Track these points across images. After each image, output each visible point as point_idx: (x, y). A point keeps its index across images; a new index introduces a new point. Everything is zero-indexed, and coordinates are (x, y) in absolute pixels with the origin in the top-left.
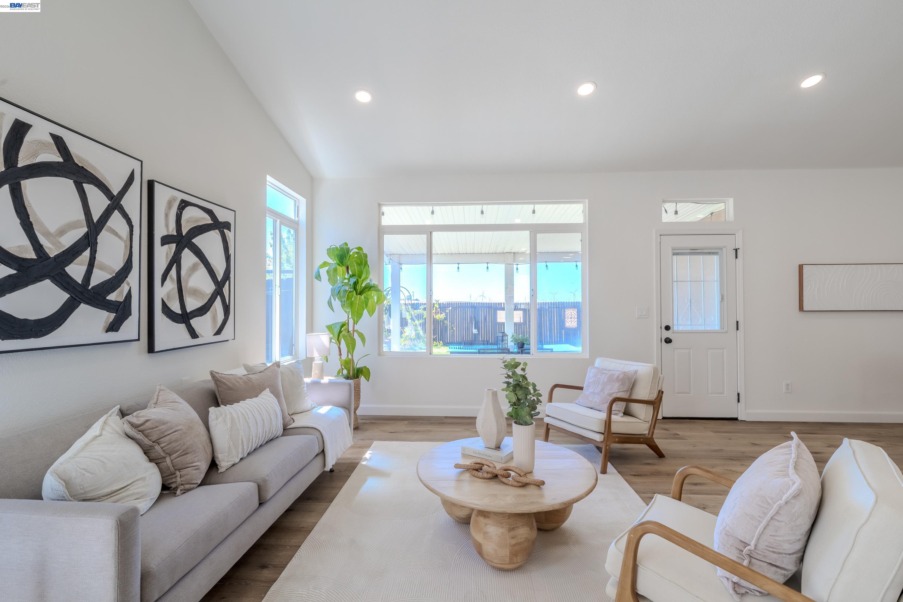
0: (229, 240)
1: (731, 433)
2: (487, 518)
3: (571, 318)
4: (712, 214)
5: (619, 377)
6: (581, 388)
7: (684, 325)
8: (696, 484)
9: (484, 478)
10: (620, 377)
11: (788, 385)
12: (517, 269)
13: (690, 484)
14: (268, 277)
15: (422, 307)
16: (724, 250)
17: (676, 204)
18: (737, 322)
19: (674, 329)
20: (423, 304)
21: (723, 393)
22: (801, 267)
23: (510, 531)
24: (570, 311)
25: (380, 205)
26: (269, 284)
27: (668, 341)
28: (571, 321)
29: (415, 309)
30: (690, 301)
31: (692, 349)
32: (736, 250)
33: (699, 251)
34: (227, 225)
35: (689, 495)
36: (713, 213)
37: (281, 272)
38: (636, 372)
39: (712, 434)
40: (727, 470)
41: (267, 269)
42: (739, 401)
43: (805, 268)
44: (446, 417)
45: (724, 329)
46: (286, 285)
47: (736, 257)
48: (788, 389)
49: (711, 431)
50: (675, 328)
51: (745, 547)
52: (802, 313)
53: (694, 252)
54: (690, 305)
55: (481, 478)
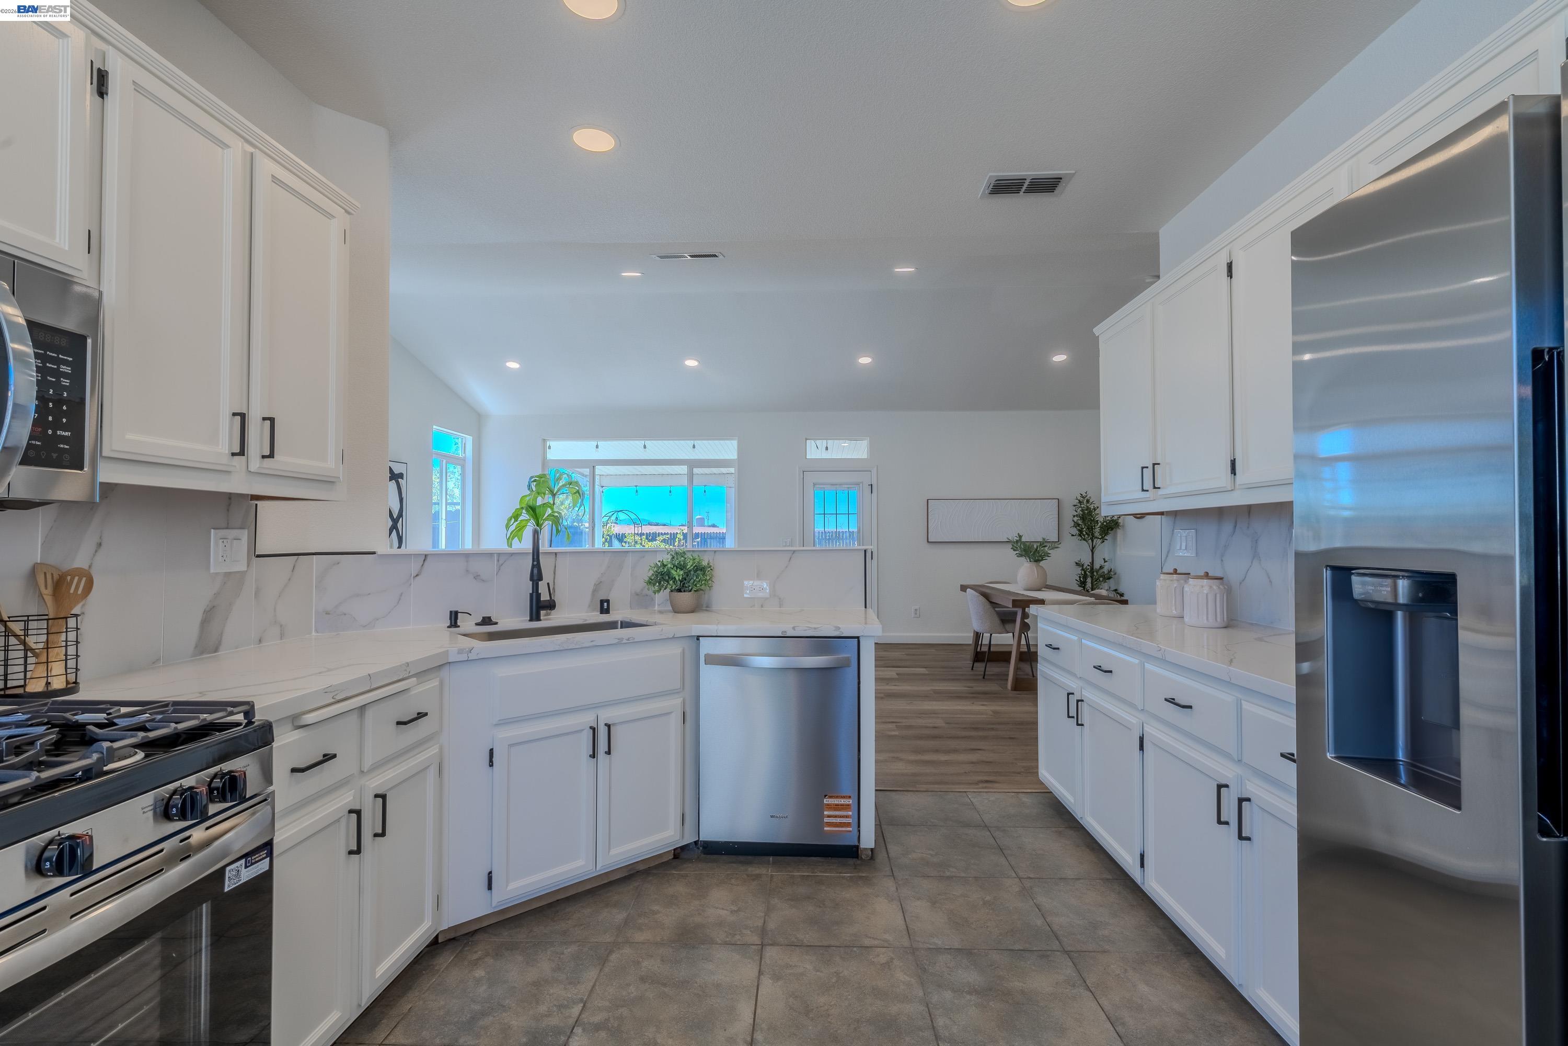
0: (402, 486)
11: (916, 610)
14: (435, 509)
15: (661, 538)
16: (861, 485)
17: (815, 441)
18: (872, 552)
20: (662, 534)
25: (544, 441)
26: (436, 517)
29: (649, 541)
32: (872, 486)
33: (838, 486)
34: (401, 476)
37: (447, 504)
41: (433, 501)
43: (931, 502)
46: (451, 516)
48: (916, 614)
52: (930, 545)
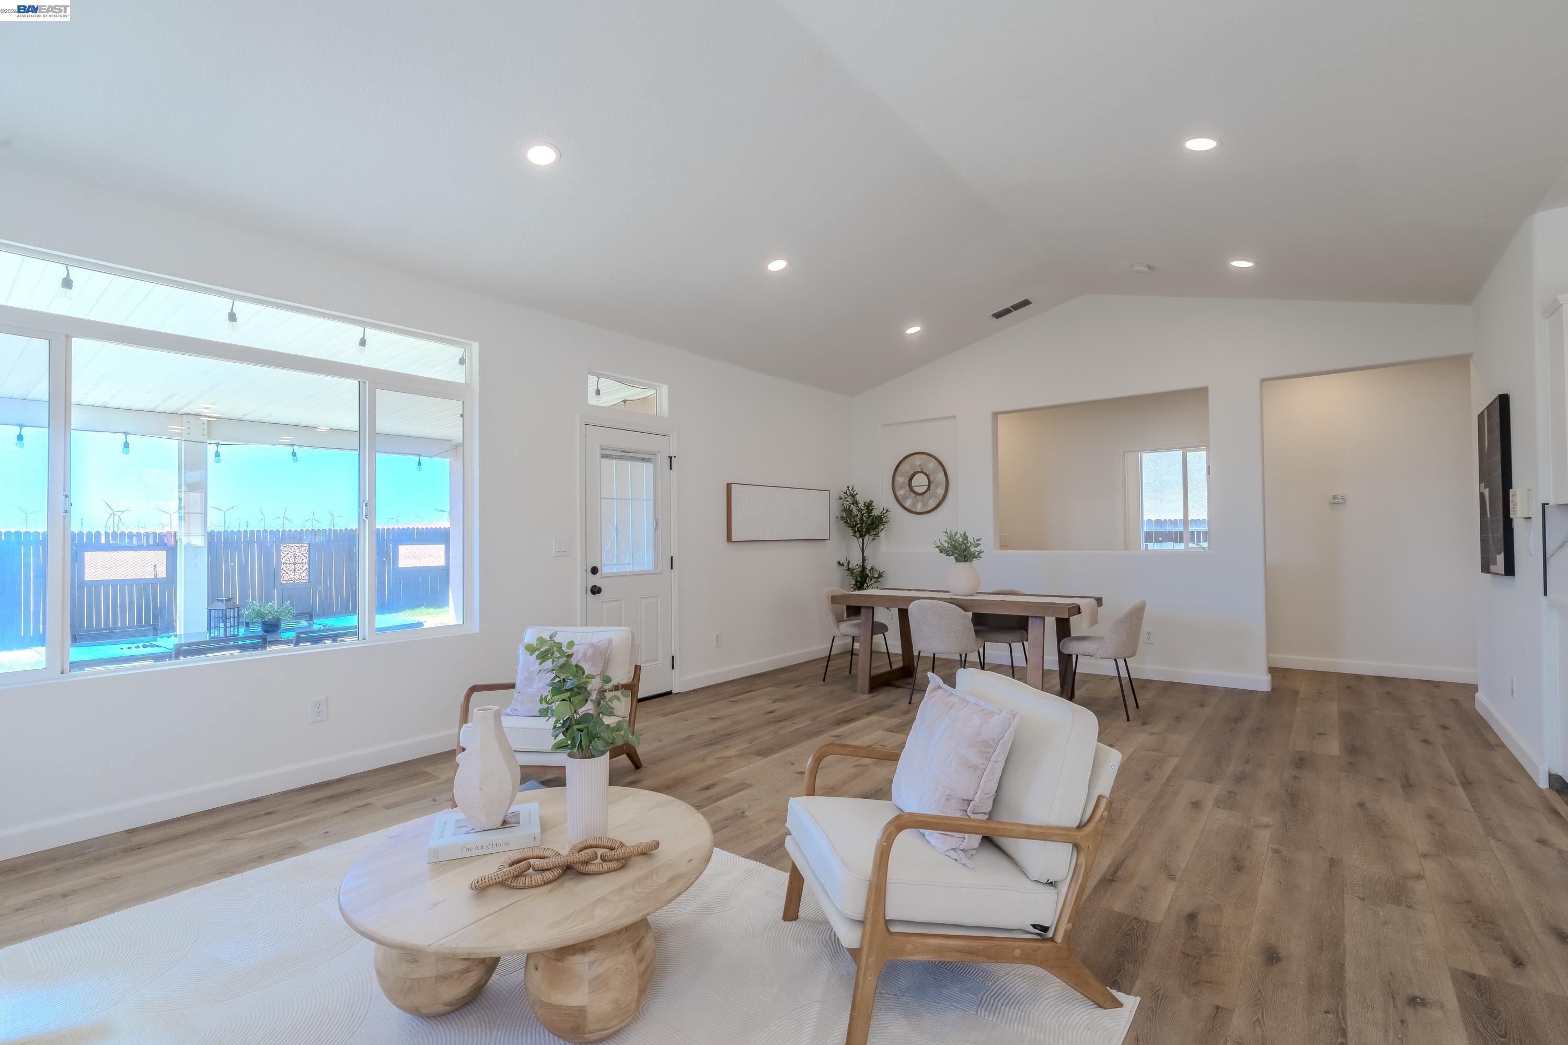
1: (680, 712)
2: (589, 950)
3: (295, 563)
4: (625, 401)
5: (586, 653)
6: (512, 686)
7: (609, 565)
8: (707, 788)
9: (546, 883)
10: (589, 654)
11: (718, 636)
12: (217, 454)
13: (701, 790)
16: (658, 456)
17: (599, 378)
18: (672, 558)
19: (603, 572)
21: (656, 660)
22: (729, 486)
23: (636, 951)
24: (293, 548)
27: (596, 590)
28: (295, 570)
30: (617, 528)
31: (623, 601)
32: (671, 458)
33: (632, 455)
35: (715, 804)
36: (627, 400)
38: (610, 642)
39: (661, 719)
40: (719, 758)
42: (673, 668)
43: (734, 488)
44: (130, 832)
45: (659, 569)
47: (671, 469)
48: (717, 642)
49: (659, 715)
50: (604, 570)
51: (969, 805)
52: (731, 545)
53: (626, 455)
54: (617, 534)
55: (540, 886)
